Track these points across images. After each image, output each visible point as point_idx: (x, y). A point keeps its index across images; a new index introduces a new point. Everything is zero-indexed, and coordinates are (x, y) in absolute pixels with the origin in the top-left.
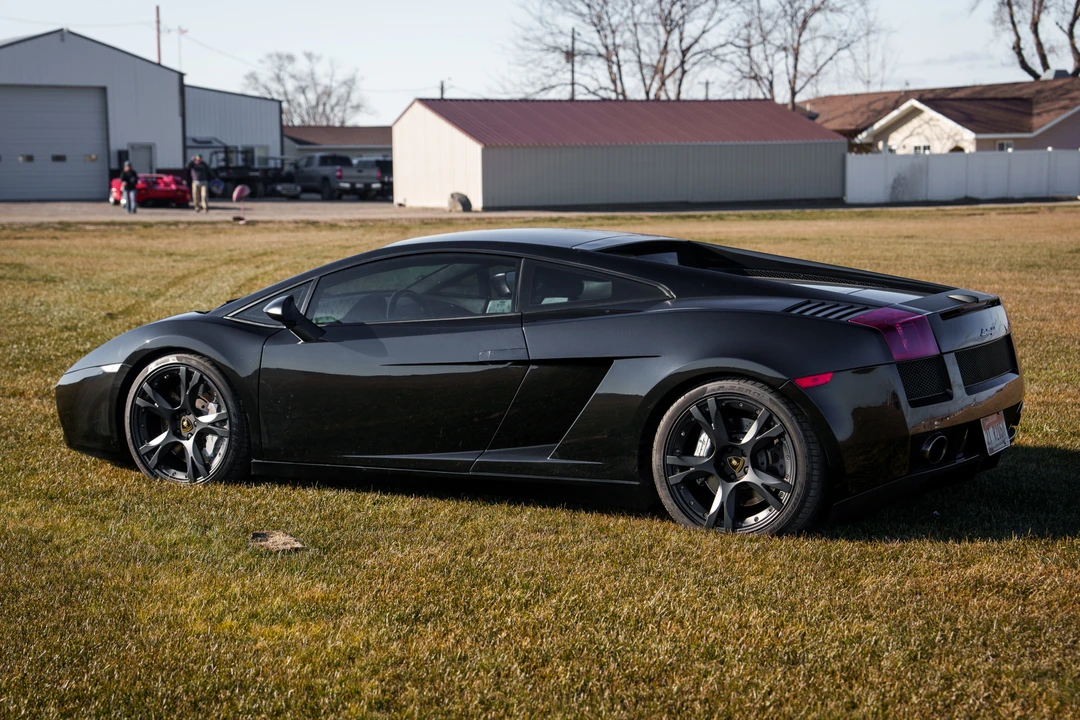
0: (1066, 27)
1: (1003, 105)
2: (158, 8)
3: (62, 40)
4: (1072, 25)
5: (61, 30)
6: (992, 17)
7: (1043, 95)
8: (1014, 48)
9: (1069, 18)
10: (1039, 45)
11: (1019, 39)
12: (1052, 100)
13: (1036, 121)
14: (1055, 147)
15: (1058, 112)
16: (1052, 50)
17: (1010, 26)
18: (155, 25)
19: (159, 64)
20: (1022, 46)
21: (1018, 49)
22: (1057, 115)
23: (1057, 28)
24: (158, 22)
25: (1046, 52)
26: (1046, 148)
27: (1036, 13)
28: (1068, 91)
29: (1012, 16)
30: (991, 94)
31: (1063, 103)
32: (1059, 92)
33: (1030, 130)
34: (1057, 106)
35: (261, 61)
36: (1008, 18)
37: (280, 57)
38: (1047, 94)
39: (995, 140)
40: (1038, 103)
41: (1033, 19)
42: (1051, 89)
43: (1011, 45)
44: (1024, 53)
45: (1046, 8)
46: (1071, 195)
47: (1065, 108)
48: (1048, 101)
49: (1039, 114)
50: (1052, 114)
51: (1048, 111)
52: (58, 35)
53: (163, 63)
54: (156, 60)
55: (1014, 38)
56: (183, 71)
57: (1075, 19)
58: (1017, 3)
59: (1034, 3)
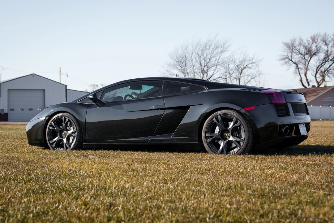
0: (314, 75)
2: (60, 68)
3: (33, 77)
4: (316, 75)
5: (33, 74)
6: (294, 72)
7: (309, 92)
8: (300, 80)
9: (315, 73)
10: (307, 80)
11: (301, 78)
12: (311, 93)
13: (307, 99)
14: (313, 105)
15: (313, 96)
16: (311, 81)
17: (299, 74)
18: (59, 73)
19: (60, 83)
20: (302, 80)
21: (301, 81)
22: (314, 97)
23: (312, 75)
24: (60, 72)
25: (309, 82)
26: (311, 106)
27: (306, 71)
28: (316, 91)
29: (299, 72)
31: (314, 94)
32: (313, 91)
34: (313, 95)
35: (89, 87)
36: (298, 72)
37: (94, 85)
38: (310, 91)
40: (308, 94)
41: (305, 73)
43: (299, 80)
44: (303, 82)
45: (308, 70)
46: (319, 119)
47: (315, 95)
48: (310, 93)
49: (308, 97)
50: (312, 97)
51: (310, 96)
52: (32, 75)
53: (61, 83)
54: (59, 82)
55: (300, 78)
56: (66, 85)
57: (317, 73)
58: (300, 68)
59: (305, 68)
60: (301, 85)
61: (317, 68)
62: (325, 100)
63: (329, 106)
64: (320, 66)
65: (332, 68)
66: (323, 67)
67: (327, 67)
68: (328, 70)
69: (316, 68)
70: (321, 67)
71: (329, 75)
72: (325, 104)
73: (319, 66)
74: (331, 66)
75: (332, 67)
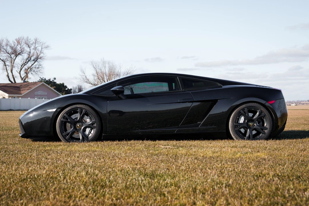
0: (19, 72)
1: (13, 88)
4: (20, 71)
6: (2, 68)
7: (22, 86)
8: (7, 76)
9: (20, 70)
10: (13, 76)
11: (8, 74)
12: (25, 87)
13: (22, 92)
14: (30, 98)
16: (16, 77)
17: (6, 70)
20: (9, 75)
21: (8, 76)
22: (27, 91)
23: (17, 72)
25: (15, 77)
26: (28, 98)
28: (28, 86)
29: (6, 68)
30: (9, 85)
32: (26, 86)
33: (21, 94)
36: (5, 69)
39: (13, 96)
40: (21, 88)
41: (11, 69)
42: (24, 85)
45: (14, 67)
47: (28, 89)
48: (23, 88)
49: (22, 90)
50: (25, 90)
51: (24, 90)
55: (7, 74)
57: (21, 70)
58: (8, 65)
59: (11, 65)
60: (8, 80)
61: (22, 66)
62: (36, 93)
63: (42, 98)
64: (24, 65)
65: (34, 67)
66: (26, 65)
67: (30, 66)
68: (31, 68)
69: (21, 66)
70: (25, 65)
71: (32, 72)
72: (36, 97)
73: (23, 65)
74: (33, 66)
75: (34, 66)
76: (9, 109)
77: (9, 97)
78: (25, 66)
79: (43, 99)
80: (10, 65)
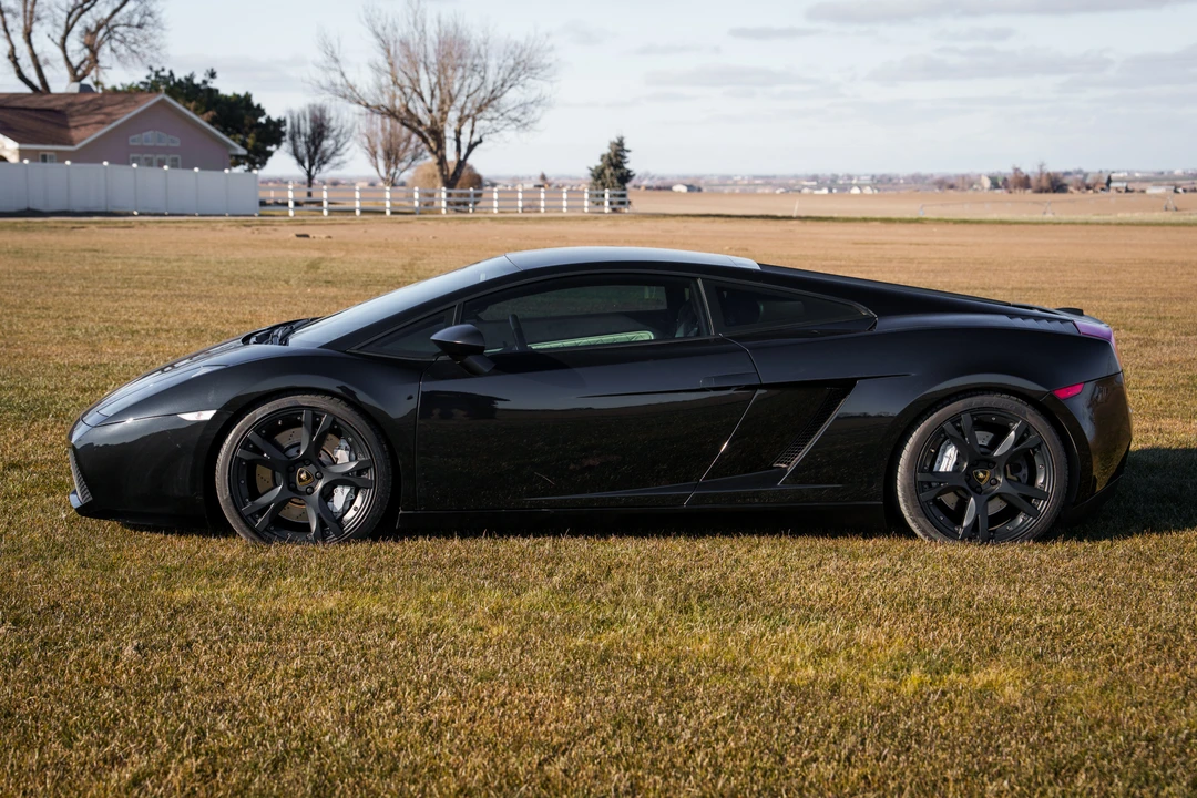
0: (58, 40)
1: (33, 114)
4: (64, 39)
7: (76, 108)
8: (9, 57)
9: (60, 32)
10: (34, 56)
11: (13, 48)
12: (86, 114)
13: (74, 134)
14: (110, 162)
15: (95, 126)
16: (47, 62)
17: (3, 34)
20: (17, 55)
21: (13, 58)
22: (96, 129)
23: (49, 40)
25: (41, 63)
26: (101, 162)
27: (28, 23)
28: (101, 107)
29: (5, 23)
30: (19, 103)
31: (99, 118)
32: (91, 107)
33: (71, 143)
34: (93, 121)
38: (80, 107)
39: (37, 151)
40: (72, 116)
41: (26, 28)
42: (83, 103)
43: (6, 53)
44: (20, 62)
45: (38, 19)
46: (129, 210)
47: (102, 123)
48: (81, 115)
49: (76, 127)
50: (88, 127)
51: (86, 125)
55: (8, 47)
57: (68, 30)
58: (10, 11)
59: (25, 11)
60: (14, 76)
61: (70, 15)
62: (134, 140)
63: (161, 164)
64: (79, 10)
65: (122, 22)
66: (88, 13)
67: (107, 14)
68: (110, 24)
69: (65, 15)
70: (84, 11)
71: (115, 44)
72: (136, 156)
73: (74, 9)
74: (117, 16)
75: (121, 18)
76: (23, 206)
77: (22, 154)
78: (83, 16)
79: (166, 167)
80: (21, 10)
